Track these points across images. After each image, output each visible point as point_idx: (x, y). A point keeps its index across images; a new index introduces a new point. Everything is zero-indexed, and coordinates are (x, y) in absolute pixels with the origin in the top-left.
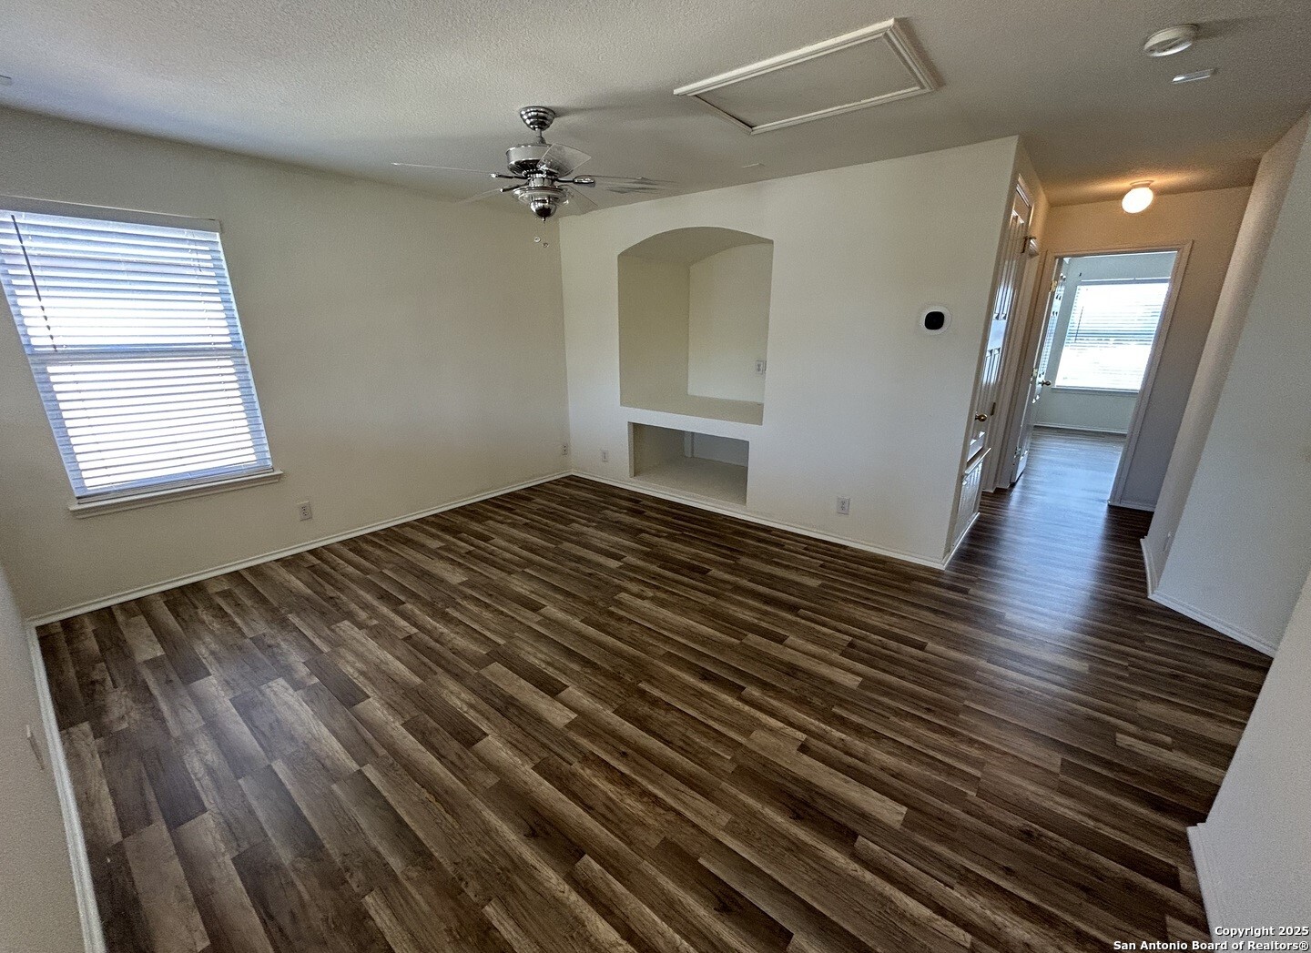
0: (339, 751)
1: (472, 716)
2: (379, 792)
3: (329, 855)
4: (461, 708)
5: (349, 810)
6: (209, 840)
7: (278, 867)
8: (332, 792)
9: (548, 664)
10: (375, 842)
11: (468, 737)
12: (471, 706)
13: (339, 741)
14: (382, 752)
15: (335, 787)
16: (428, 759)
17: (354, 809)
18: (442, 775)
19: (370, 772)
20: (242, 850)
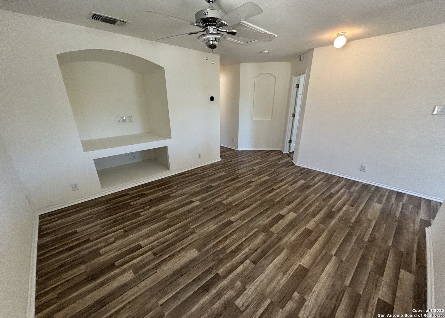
0: (330, 264)
1: (299, 232)
2: (339, 248)
3: (363, 253)
4: (297, 235)
5: (348, 253)
6: (384, 289)
7: (375, 263)
8: (346, 260)
9: (269, 217)
10: (353, 244)
11: (308, 232)
12: (295, 233)
13: (326, 267)
14: (324, 252)
15: (344, 260)
16: (321, 240)
17: (348, 252)
18: (325, 235)
19: (334, 252)
20: (379, 276)
